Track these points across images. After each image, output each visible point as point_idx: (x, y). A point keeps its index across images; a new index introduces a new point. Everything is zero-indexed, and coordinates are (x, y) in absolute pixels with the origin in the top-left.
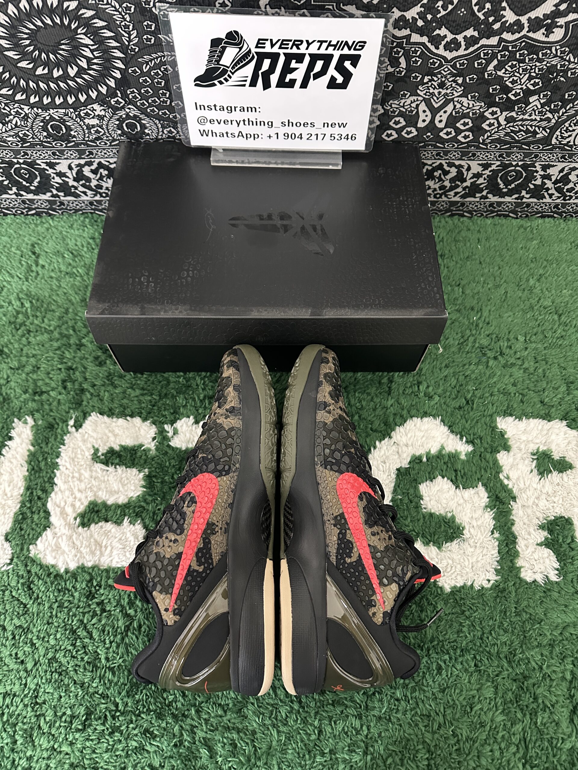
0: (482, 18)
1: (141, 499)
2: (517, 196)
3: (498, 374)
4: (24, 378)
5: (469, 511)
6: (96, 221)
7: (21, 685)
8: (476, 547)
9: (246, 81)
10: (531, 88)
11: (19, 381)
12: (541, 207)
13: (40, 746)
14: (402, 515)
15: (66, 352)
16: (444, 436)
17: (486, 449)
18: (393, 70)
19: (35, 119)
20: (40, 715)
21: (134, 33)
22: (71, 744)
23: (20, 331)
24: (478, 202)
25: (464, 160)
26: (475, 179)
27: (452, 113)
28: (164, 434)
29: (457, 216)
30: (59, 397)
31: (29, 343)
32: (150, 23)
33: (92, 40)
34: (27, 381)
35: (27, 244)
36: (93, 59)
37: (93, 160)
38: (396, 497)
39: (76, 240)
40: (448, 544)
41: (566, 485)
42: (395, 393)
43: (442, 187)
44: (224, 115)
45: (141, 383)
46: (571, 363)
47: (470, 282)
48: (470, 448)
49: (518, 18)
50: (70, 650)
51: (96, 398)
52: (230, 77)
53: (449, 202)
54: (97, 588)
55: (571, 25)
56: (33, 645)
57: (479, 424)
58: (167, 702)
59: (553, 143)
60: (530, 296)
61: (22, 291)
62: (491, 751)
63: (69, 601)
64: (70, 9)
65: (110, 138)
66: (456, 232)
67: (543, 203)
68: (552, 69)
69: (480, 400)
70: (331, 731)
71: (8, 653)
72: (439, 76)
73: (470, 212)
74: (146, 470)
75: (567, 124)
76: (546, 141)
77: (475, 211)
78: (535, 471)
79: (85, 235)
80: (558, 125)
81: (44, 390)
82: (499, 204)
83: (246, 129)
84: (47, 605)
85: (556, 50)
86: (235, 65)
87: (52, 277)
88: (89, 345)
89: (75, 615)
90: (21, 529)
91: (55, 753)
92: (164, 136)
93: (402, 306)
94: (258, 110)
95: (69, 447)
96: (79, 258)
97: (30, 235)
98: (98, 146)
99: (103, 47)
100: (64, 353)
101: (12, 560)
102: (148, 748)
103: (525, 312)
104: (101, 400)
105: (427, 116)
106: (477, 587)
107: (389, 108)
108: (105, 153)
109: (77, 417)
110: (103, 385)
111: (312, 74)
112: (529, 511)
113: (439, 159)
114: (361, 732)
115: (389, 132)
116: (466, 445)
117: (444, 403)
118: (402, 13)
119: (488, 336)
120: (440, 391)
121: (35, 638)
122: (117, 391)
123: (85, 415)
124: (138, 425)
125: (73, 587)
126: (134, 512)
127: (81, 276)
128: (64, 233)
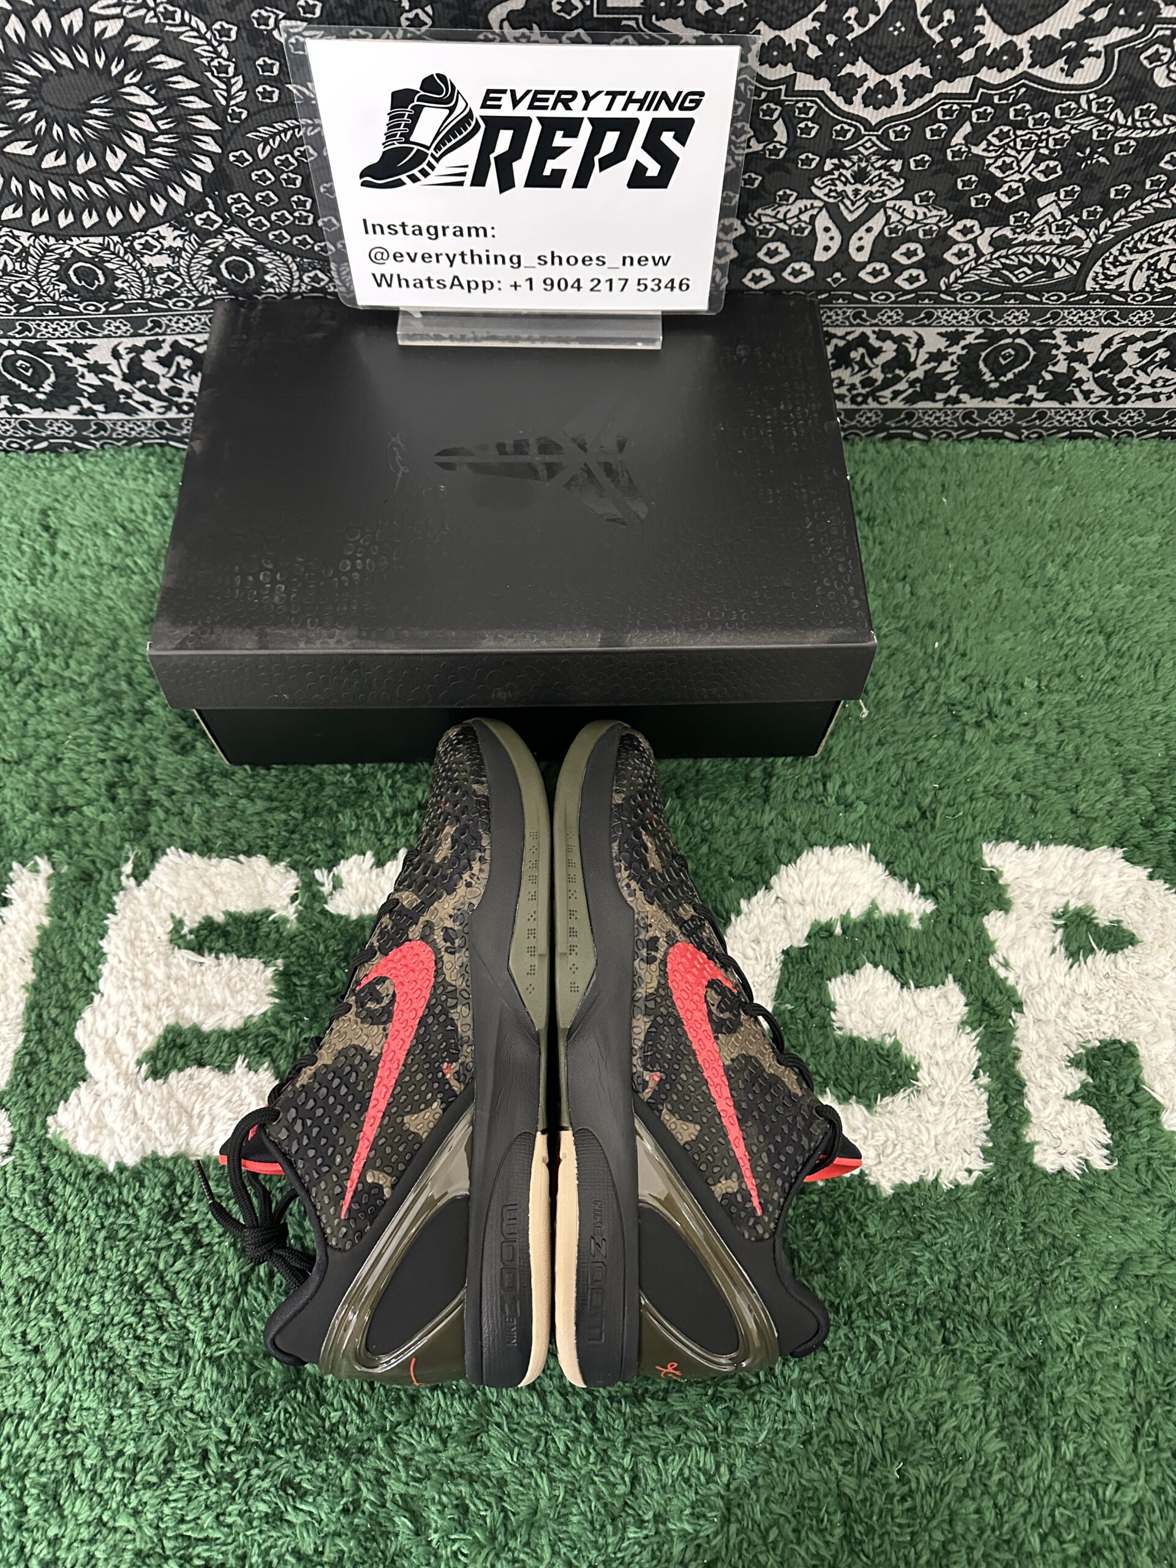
0: (938, 39)
1: (270, 1021)
2: (1018, 396)
3: (984, 757)
4: (30, 781)
5: (928, 1032)
6: (170, 462)
7: (34, 1395)
8: (943, 1104)
9: (464, 174)
10: (1041, 178)
11: (21, 786)
12: (1069, 418)
13: (75, 1516)
14: (794, 1042)
15: (115, 727)
16: (878, 882)
17: (961, 908)
18: (761, 147)
19: (42, 257)
20: (72, 1454)
21: (238, 83)
22: (136, 1513)
23: (21, 685)
24: (940, 410)
25: (910, 325)
26: (933, 364)
27: (882, 231)
28: (315, 888)
29: (898, 440)
30: (103, 817)
31: (40, 709)
32: (269, 61)
33: (152, 96)
34: (38, 786)
35: (32, 510)
36: (157, 135)
37: (160, 338)
38: (782, 1007)
39: (131, 501)
40: (887, 1099)
41: (1122, 976)
42: (777, 799)
43: (867, 382)
44: (422, 244)
45: (267, 787)
46: (1131, 732)
47: (926, 573)
48: (929, 906)
49: (1010, 38)
50: (131, 1325)
51: (177, 819)
52: (432, 168)
53: (883, 410)
54: (184, 1199)
55: (1117, 51)
56: (57, 1314)
57: (947, 856)
58: (327, 1424)
59: (1088, 289)
60: (1047, 599)
61: (23, 605)
62: (978, 1511)
63: (129, 1226)
64: (107, 36)
65: (195, 293)
66: (898, 471)
67: (1072, 410)
68: (1080, 140)
69: (949, 810)
70: (656, 1477)
71: (8, 1332)
72: (855, 158)
73: (925, 431)
74: (280, 962)
75: (1115, 251)
76: (1075, 284)
77: (936, 428)
78: (1061, 951)
79: (150, 489)
80: (1097, 252)
81: (71, 804)
82: (984, 413)
83: (467, 272)
84: (84, 1236)
85: (1089, 102)
86: (442, 142)
87: (83, 577)
88: (161, 712)
89: (140, 1254)
90: (29, 1086)
91: (105, 1531)
92: (303, 287)
93: (785, 624)
94: (490, 232)
95: (124, 918)
96: (138, 536)
97: (38, 492)
98: (170, 310)
99: (176, 111)
100: (109, 728)
101: (12, 1146)
102: (291, 1516)
103: (1037, 630)
104: (187, 822)
105: (832, 238)
106: (946, 1184)
107: (756, 223)
108: (186, 324)
109: (138, 858)
110: (190, 793)
111: (596, 158)
112: (1050, 1031)
113: (859, 325)
114: (717, 1478)
115: (757, 272)
116: (922, 900)
117: (877, 817)
118: (777, 33)
119: (964, 680)
120: (867, 792)
121: (60, 1301)
122: (218, 804)
123: (155, 853)
124: (262, 871)
125: (136, 1198)
126: (256, 1045)
127: (143, 573)
128: (106, 486)
